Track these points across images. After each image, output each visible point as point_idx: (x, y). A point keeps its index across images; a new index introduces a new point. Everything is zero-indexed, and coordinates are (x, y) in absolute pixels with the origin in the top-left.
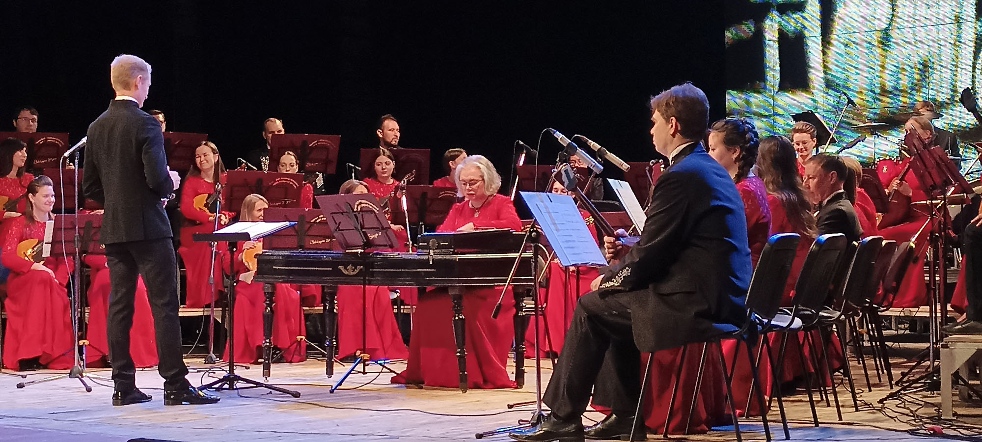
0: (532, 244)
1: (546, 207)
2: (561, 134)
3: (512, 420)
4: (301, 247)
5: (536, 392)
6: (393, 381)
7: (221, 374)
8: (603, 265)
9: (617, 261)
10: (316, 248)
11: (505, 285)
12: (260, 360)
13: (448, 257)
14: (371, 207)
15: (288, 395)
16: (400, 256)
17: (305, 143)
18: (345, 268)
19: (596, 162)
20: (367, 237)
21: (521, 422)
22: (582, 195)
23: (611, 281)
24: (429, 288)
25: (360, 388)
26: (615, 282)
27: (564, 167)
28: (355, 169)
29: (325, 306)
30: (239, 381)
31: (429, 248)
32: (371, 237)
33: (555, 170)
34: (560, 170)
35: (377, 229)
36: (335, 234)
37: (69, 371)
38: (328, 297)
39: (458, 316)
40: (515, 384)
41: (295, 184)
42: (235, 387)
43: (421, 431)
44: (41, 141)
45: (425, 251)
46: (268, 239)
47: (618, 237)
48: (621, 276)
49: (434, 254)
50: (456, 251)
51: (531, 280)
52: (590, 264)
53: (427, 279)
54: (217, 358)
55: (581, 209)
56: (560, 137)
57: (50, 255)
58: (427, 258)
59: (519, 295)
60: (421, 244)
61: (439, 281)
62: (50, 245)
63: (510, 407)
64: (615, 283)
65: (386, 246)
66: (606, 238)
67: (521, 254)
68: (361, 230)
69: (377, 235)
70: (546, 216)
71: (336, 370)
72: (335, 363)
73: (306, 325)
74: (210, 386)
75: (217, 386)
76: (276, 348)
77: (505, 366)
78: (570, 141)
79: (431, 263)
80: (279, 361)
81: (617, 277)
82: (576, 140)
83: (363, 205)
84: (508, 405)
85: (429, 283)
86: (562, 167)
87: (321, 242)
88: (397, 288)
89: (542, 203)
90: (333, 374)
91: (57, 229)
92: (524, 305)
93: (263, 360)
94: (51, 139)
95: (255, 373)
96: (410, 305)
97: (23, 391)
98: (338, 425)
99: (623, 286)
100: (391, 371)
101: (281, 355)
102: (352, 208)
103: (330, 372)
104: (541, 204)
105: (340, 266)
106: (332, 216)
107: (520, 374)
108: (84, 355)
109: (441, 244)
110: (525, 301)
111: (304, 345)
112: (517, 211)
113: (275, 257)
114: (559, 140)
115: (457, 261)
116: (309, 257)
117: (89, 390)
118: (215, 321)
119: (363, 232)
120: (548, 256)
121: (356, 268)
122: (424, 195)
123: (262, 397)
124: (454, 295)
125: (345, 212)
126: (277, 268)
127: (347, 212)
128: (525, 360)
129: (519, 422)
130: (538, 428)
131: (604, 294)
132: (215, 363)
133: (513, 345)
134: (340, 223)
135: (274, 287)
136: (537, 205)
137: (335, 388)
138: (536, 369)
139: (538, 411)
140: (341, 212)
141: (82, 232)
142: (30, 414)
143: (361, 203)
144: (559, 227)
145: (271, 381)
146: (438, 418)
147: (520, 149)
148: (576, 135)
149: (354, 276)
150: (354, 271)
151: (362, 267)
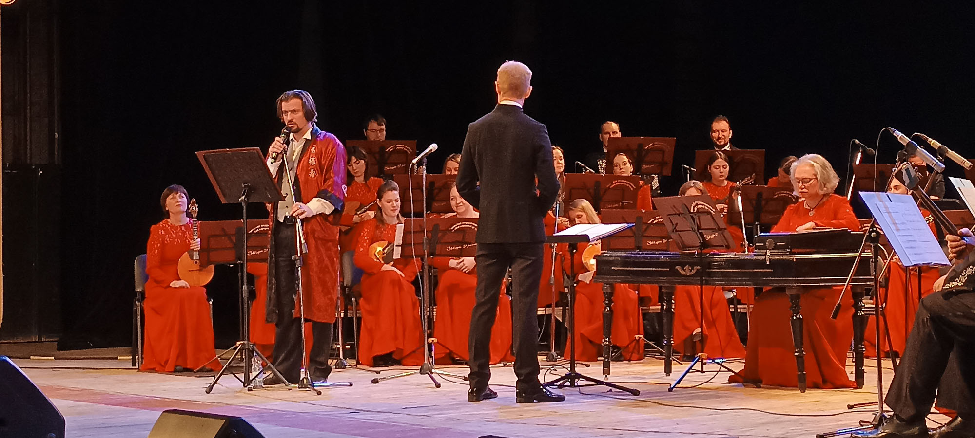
0: (871, 244)
1: (886, 207)
2: (900, 133)
3: (852, 421)
4: (638, 248)
5: (877, 392)
6: (731, 380)
7: (563, 372)
8: (946, 265)
9: (961, 261)
10: (653, 249)
11: (845, 285)
12: (599, 358)
13: (785, 257)
14: (706, 208)
15: (628, 393)
16: (737, 257)
17: (641, 146)
18: (683, 269)
19: (937, 161)
20: (704, 238)
21: (862, 424)
22: (924, 194)
23: (955, 282)
24: (766, 288)
25: (699, 386)
26: (959, 281)
27: (904, 166)
28: (691, 171)
29: (662, 306)
30: (580, 379)
31: (764, 248)
32: (708, 238)
33: (896, 169)
34: (901, 168)
35: (713, 230)
36: (673, 235)
37: (420, 367)
38: (665, 297)
39: (796, 316)
40: (855, 384)
41: (632, 186)
42: (576, 385)
43: (761, 431)
44: (390, 149)
45: (762, 251)
46: (606, 240)
47: (963, 236)
48: (965, 275)
49: (771, 254)
50: (793, 250)
51: (870, 280)
52: (932, 264)
53: (764, 279)
54: (558, 355)
55: (921, 208)
56: (900, 136)
57: (401, 256)
58: (764, 258)
59: (857, 295)
60: (757, 244)
61: (776, 281)
62: (400, 247)
63: (850, 407)
64: (959, 283)
65: (723, 246)
66: (948, 237)
67: (861, 254)
68: (698, 231)
69: (714, 235)
70: (886, 215)
71: (674, 368)
72: (673, 362)
73: (644, 324)
74: (552, 383)
75: (558, 383)
76: (615, 347)
77: (844, 366)
78: (910, 140)
79: (768, 263)
80: (618, 359)
81: (961, 276)
82: (916, 139)
84: (848, 406)
85: (767, 283)
86: (903, 166)
87: (657, 243)
88: (734, 288)
89: (881, 203)
90: (671, 373)
91: (406, 233)
92: (863, 304)
93: (603, 358)
94: (400, 147)
95: (595, 370)
96: (745, 304)
97: (377, 386)
98: (677, 424)
99: (967, 286)
100: (729, 370)
101: (620, 354)
102: (688, 209)
103: (668, 371)
104: (879, 204)
105: (677, 267)
106: (670, 219)
107: (860, 374)
108: (433, 353)
109: (778, 244)
110: (863, 301)
111: (642, 344)
112: (854, 211)
113: (613, 258)
114: (898, 139)
115: (795, 261)
116: (646, 258)
117: (438, 386)
118: (557, 320)
119: (700, 233)
120: (887, 255)
121: (693, 268)
122: (759, 195)
123: (602, 394)
124: (791, 295)
125: (682, 214)
126: (616, 268)
127: (683, 213)
128: (865, 359)
129: (860, 423)
130: (881, 429)
131: (948, 294)
132: (556, 361)
133: (851, 344)
134: (677, 224)
135: (612, 286)
136: (876, 205)
137: (674, 387)
138: (877, 369)
139: (880, 412)
140: (677, 214)
141: (430, 234)
142: (384, 409)
144: (900, 227)
145: (611, 379)
146: (778, 418)
147: (856, 148)
148: (916, 133)
149: (690, 276)
150: (691, 271)
151: (699, 267)
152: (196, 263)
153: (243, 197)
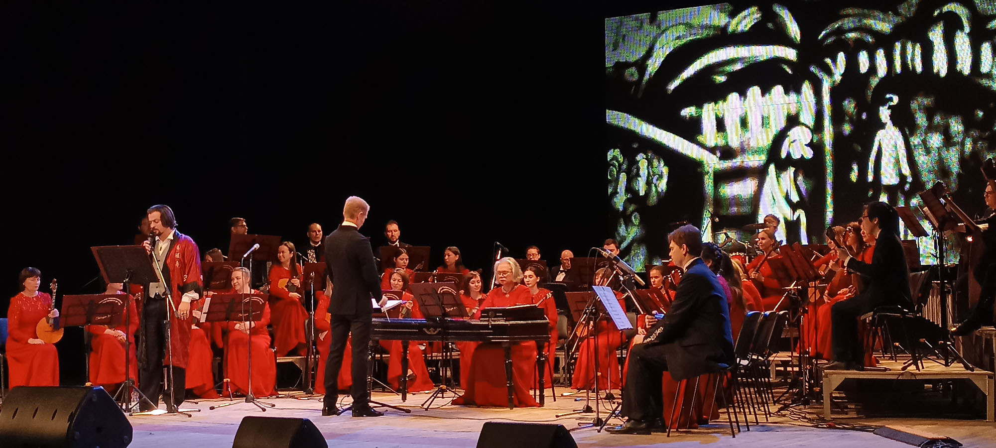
6: (454, 403)
13: (501, 323)
14: (450, 291)
18: (428, 330)
20: (445, 310)
23: (650, 338)
26: (652, 338)
31: (488, 317)
32: (450, 310)
35: (453, 305)
45: (486, 319)
49: (492, 321)
50: (507, 319)
57: (206, 321)
58: (487, 323)
62: (206, 315)
68: (442, 306)
69: (453, 308)
83: (444, 290)
102: (437, 291)
105: (424, 329)
106: (421, 297)
107: (542, 398)
109: (498, 314)
115: (507, 325)
117: (264, 410)
121: (436, 330)
125: (431, 294)
134: (425, 301)
140: (427, 294)
143: (443, 289)
149: (435, 335)
150: (434, 332)
151: (440, 329)
152: (51, 326)
153: (127, 280)
